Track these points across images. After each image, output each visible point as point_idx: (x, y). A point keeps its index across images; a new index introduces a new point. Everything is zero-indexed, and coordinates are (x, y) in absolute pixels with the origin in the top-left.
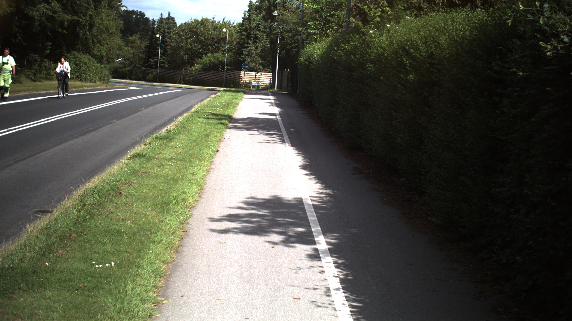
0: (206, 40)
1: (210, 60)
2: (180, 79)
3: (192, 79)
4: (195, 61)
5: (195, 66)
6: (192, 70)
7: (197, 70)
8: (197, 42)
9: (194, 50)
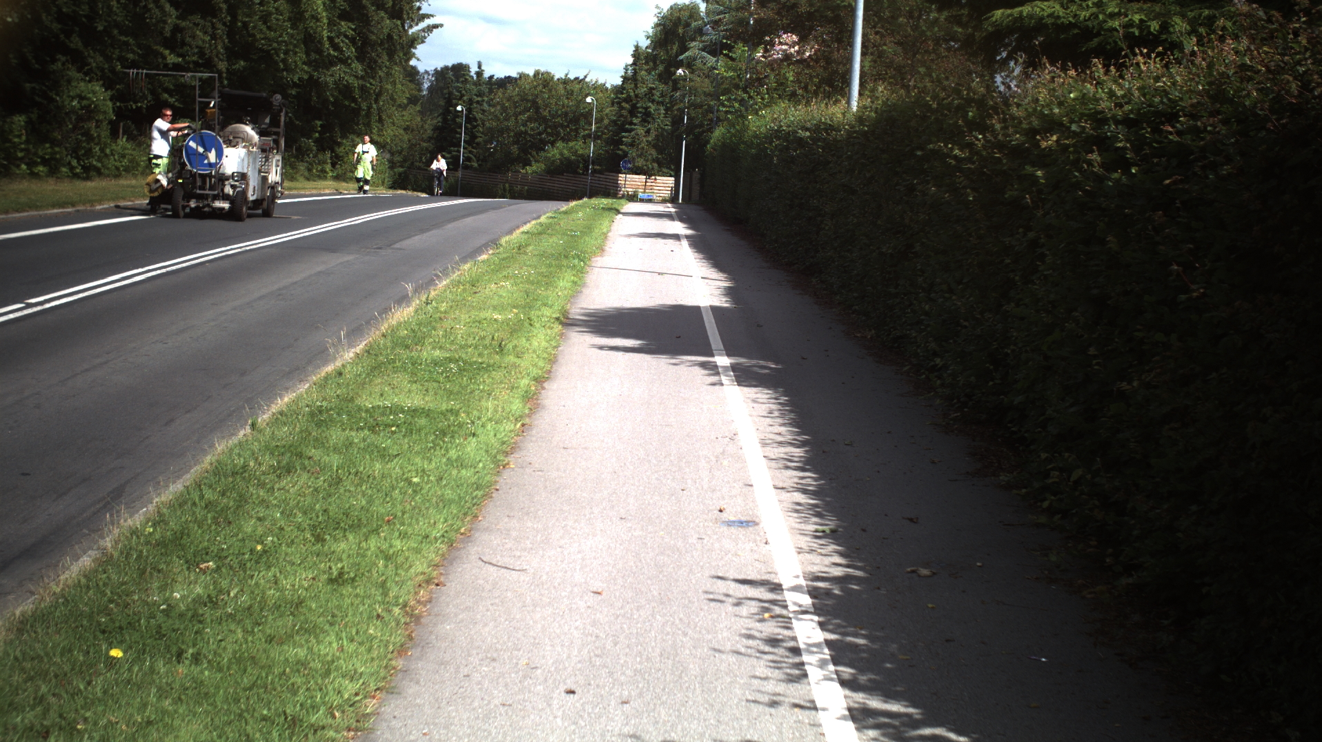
0: (553, 116)
1: (561, 154)
2: (504, 189)
3: (527, 190)
4: (533, 157)
5: (531, 166)
6: (527, 173)
7: (536, 172)
8: (536, 120)
9: (530, 135)
